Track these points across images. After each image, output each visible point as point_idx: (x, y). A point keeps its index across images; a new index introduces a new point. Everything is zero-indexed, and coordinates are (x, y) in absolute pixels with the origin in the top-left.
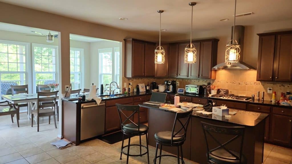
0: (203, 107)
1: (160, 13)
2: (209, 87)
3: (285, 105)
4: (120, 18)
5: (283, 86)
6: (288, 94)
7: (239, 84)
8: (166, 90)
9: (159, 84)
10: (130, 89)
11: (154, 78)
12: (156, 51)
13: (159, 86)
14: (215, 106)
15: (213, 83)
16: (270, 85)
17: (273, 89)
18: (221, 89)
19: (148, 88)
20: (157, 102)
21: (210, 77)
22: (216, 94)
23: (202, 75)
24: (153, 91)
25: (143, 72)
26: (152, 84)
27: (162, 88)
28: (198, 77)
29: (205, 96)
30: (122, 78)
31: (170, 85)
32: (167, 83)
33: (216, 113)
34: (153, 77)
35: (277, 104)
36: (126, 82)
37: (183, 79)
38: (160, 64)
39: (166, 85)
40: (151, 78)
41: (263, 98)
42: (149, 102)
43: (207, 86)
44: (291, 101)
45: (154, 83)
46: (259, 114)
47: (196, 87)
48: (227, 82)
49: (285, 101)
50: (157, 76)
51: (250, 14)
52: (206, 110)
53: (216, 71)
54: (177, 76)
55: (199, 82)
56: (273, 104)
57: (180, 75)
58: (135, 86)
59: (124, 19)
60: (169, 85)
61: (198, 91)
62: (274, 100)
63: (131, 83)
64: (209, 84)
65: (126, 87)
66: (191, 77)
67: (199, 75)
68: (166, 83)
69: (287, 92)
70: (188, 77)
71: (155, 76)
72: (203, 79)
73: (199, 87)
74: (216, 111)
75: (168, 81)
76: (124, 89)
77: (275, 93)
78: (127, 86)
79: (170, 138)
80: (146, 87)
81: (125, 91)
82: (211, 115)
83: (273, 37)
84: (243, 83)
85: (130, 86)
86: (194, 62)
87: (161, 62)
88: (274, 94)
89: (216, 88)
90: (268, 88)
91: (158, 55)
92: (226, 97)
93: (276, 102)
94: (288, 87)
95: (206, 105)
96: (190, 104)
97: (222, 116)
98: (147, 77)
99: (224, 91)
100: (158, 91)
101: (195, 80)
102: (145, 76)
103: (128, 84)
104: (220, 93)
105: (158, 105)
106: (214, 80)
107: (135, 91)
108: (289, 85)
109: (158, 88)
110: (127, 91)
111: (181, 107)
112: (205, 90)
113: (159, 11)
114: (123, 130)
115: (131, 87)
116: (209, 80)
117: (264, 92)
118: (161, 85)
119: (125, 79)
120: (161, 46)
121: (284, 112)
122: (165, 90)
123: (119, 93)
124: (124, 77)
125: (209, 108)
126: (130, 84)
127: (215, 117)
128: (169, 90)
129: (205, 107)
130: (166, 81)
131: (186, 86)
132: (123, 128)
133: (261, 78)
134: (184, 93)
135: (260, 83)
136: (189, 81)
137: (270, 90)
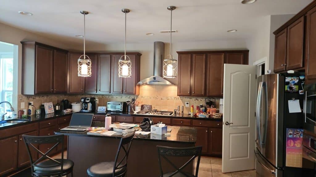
0: (140, 127)
1: (83, 15)
2: (133, 104)
3: (202, 117)
4: (19, 12)
5: (197, 100)
6: (201, 107)
7: (162, 99)
8: (83, 109)
9: (74, 102)
10: (31, 111)
11: (65, 95)
12: (79, 60)
13: (72, 104)
14: (153, 124)
15: (137, 99)
16: (187, 100)
17: (189, 103)
18: (145, 105)
19: (57, 108)
20: (80, 127)
21: (134, 93)
22: (140, 110)
23: (126, 91)
24: (65, 111)
25: (51, 88)
26: (63, 103)
27: (76, 108)
28: (121, 93)
29: (129, 114)
30: (18, 95)
31: (89, 102)
32: (85, 100)
33: (155, 132)
34: (65, 93)
35: (194, 117)
36: (24, 101)
37: (103, 95)
38: (84, 77)
39: (83, 103)
40: (61, 95)
41: (183, 112)
42: (69, 128)
43: (132, 102)
44: (205, 114)
45: (66, 102)
46: (179, 127)
47: (119, 104)
48: (151, 98)
49: (201, 113)
50: (70, 92)
51: (175, 32)
52: (143, 130)
53: (139, 86)
54: (97, 92)
55: (121, 98)
56: (191, 117)
57: (100, 90)
58: (37, 106)
59: (26, 13)
60: (87, 103)
61: (122, 108)
62: (193, 114)
63: (32, 103)
64: (134, 100)
65: (25, 109)
66: (114, 93)
67: (122, 91)
68: (83, 100)
69: (201, 106)
70: (110, 93)
71: (68, 93)
72: (127, 95)
73: (123, 104)
74: (154, 129)
75: (86, 98)
76: (20, 111)
77: (193, 106)
78: (25, 107)
79: (111, 171)
80: (55, 107)
81: (23, 114)
82: (149, 135)
83: (190, 56)
84: (165, 98)
85: (30, 106)
86: (129, 77)
87: (87, 75)
88: (192, 108)
89: (140, 105)
90: (186, 102)
91: (82, 66)
92: (152, 113)
93: (194, 115)
94: (201, 100)
95: (142, 124)
96: (123, 124)
97: (162, 135)
98: (58, 93)
99: (148, 107)
100: (72, 111)
101: (117, 97)
102: (54, 92)
103: (27, 104)
104: (144, 110)
105: (84, 130)
106: (137, 96)
107: (39, 113)
108: (201, 99)
109: (71, 107)
110: (25, 114)
111: (114, 129)
112: (129, 106)
113: (82, 12)
114: (35, 173)
115: (32, 108)
116: (133, 95)
117: (183, 106)
118: (75, 103)
119: (22, 97)
120: (85, 54)
121: (201, 124)
122: (81, 110)
123: (13, 117)
124: (20, 94)
125: (147, 127)
126: (30, 104)
127: (153, 136)
128: (86, 109)
129: (142, 127)
130: (83, 98)
131: (108, 103)
132: (35, 171)
133: (181, 93)
134: (105, 111)
135: (179, 98)
136: (110, 97)
137: (187, 103)
